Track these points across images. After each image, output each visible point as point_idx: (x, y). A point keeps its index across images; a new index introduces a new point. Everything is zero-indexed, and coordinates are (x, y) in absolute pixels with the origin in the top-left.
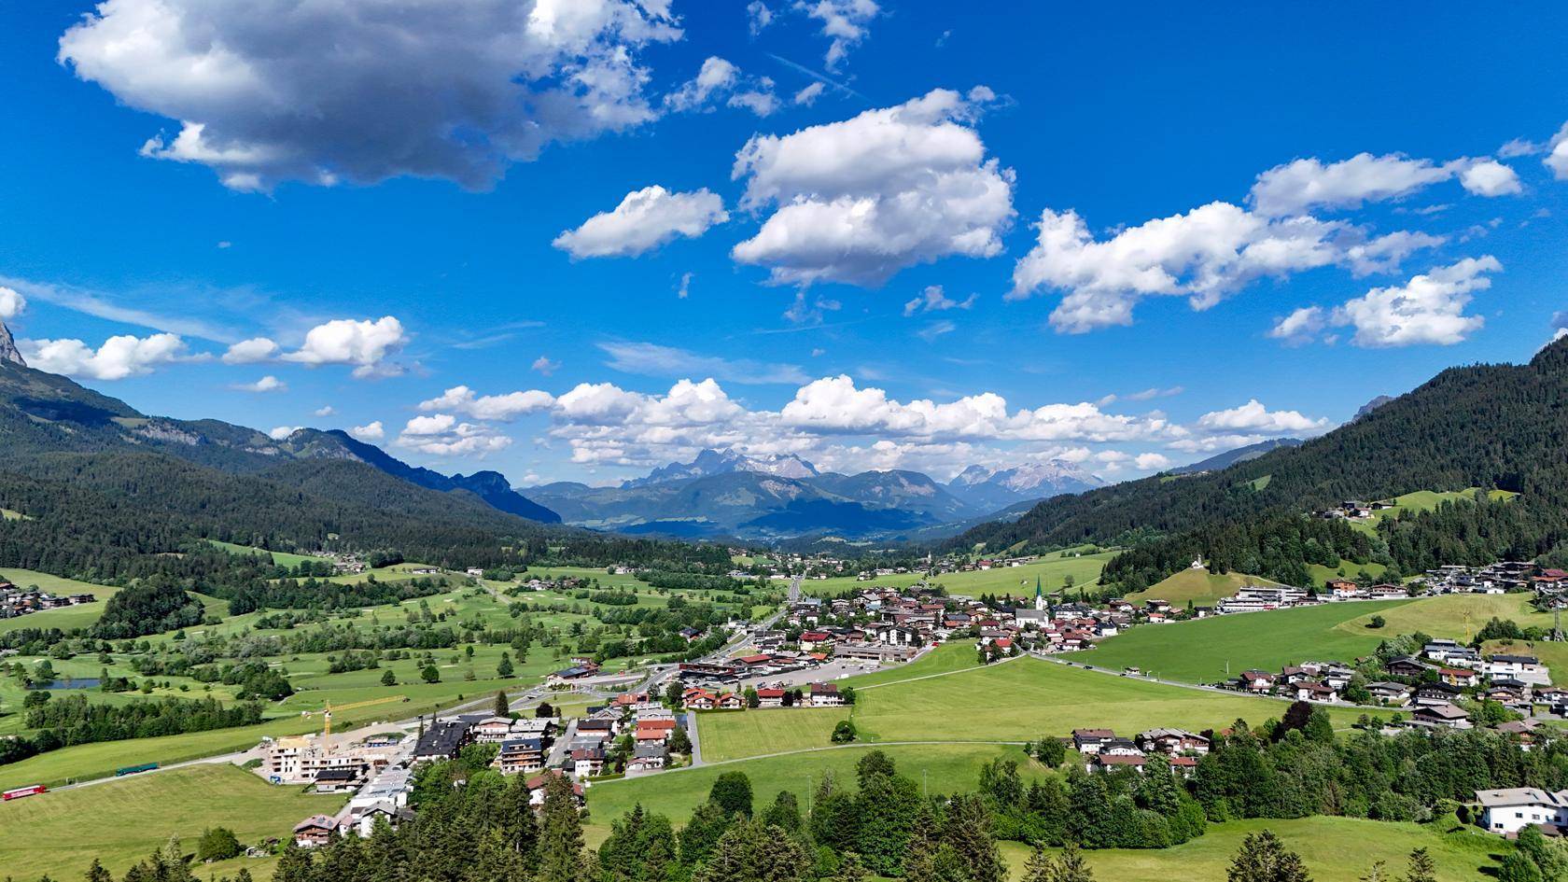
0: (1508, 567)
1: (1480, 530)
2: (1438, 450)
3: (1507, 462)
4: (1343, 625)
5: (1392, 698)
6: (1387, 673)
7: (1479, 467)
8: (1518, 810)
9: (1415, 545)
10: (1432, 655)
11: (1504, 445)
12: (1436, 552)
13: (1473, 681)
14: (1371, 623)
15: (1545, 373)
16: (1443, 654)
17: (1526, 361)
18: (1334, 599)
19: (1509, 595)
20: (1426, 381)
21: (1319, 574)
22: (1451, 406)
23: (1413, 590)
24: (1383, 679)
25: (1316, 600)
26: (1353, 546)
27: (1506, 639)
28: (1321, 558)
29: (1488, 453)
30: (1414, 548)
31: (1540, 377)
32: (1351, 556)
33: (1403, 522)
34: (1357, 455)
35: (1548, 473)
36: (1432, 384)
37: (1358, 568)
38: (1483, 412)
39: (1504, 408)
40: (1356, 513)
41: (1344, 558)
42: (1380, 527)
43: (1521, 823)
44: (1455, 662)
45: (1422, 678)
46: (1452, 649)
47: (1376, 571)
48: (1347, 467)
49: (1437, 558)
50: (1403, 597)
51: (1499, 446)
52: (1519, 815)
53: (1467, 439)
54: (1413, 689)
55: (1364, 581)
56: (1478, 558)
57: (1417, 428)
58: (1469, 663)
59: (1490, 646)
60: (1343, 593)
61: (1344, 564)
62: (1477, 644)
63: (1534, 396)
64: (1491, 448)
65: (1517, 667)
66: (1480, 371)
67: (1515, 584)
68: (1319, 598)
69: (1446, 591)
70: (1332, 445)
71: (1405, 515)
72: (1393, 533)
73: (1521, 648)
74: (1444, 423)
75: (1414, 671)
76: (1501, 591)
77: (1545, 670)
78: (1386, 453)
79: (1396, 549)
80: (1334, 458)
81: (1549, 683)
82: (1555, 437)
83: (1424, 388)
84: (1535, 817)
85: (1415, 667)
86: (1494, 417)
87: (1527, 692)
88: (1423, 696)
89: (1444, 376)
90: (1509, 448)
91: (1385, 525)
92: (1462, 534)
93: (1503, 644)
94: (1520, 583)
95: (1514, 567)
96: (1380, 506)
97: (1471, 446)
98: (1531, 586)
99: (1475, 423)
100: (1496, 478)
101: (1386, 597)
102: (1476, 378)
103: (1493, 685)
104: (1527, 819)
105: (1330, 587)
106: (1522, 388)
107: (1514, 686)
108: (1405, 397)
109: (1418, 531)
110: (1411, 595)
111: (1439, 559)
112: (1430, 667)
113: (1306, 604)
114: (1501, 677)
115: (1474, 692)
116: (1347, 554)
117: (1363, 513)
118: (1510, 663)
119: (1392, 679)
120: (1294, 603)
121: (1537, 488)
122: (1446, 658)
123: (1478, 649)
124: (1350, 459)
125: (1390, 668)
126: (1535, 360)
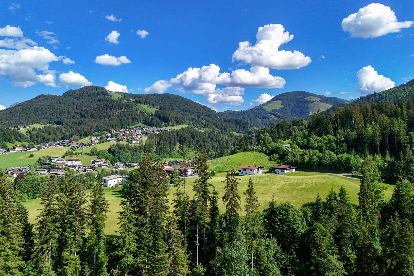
0: (63, 142)
1: (54, 133)
2: (39, 114)
3: (58, 118)
4: (20, 157)
5: (42, 173)
6: (40, 166)
7: (51, 119)
8: (114, 180)
9: (37, 137)
10: (52, 161)
11: (57, 114)
12: (43, 138)
13: (64, 166)
14: (30, 156)
15: (66, 98)
16: (56, 160)
17: (61, 95)
18: (15, 151)
19: (64, 147)
20: (35, 97)
21: (9, 145)
22: (42, 104)
23: (39, 148)
24: (39, 168)
25: (10, 152)
26: (19, 138)
27: (71, 155)
28: (10, 141)
29: (53, 116)
30: (37, 138)
31: (65, 99)
32: (19, 140)
33: (34, 131)
34: (16, 115)
35: (69, 120)
36: (36, 98)
37: (21, 143)
38: (51, 106)
39: (56, 105)
40: (19, 129)
41: (17, 141)
42: (27, 133)
43: (115, 183)
44: (59, 162)
45: (51, 166)
46: (58, 159)
47: (27, 144)
48: (13, 118)
49: (44, 140)
50: (36, 150)
51: (55, 114)
52: (115, 181)
53: (47, 112)
54: (48, 170)
55: (24, 146)
56: (54, 140)
57: (33, 109)
58: (63, 162)
59: (67, 157)
60: (18, 150)
61: (17, 143)
62: (63, 157)
63: (64, 103)
64: (54, 114)
65: (74, 162)
66: (49, 96)
67: (65, 145)
68: (11, 151)
69: (47, 148)
70: (8, 112)
71: (34, 129)
72: (31, 134)
73: (74, 157)
74: (40, 108)
75: (48, 165)
76: (63, 147)
77: (80, 162)
78: (24, 114)
79: (32, 138)
80: (8, 115)
81: (81, 165)
82: (69, 113)
83: (34, 99)
84: (118, 181)
85: (49, 164)
86: (54, 107)
87: (77, 168)
88: (51, 171)
89: (40, 96)
90: (58, 115)
91: (28, 132)
92: (50, 134)
93: (70, 156)
94: (67, 145)
95: (64, 141)
96: (26, 127)
97: (48, 114)
98: (70, 145)
99: (49, 108)
100: (55, 122)
101: (31, 150)
102: (48, 97)
103: (69, 166)
104: (116, 182)
105: (14, 148)
106: (61, 101)
107: (74, 166)
108: (29, 101)
109: (38, 133)
110: (38, 149)
111: (45, 140)
112: (52, 164)
113: (7, 153)
114: (70, 165)
115: (65, 169)
116: (18, 139)
117: (21, 129)
118: (73, 161)
119: (42, 168)
120: (3, 153)
121: (67, 124)
122: (56, 161)
123: (64, 158)
124: (13, 116)
125: (41, 165)
126: (63, 95)
